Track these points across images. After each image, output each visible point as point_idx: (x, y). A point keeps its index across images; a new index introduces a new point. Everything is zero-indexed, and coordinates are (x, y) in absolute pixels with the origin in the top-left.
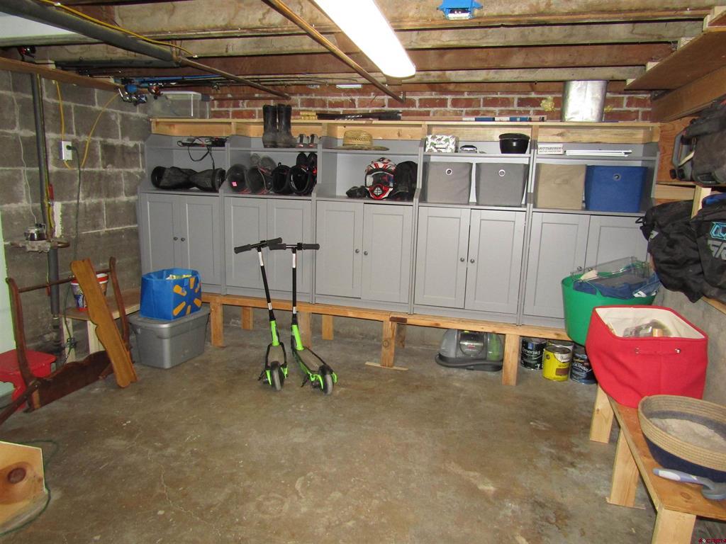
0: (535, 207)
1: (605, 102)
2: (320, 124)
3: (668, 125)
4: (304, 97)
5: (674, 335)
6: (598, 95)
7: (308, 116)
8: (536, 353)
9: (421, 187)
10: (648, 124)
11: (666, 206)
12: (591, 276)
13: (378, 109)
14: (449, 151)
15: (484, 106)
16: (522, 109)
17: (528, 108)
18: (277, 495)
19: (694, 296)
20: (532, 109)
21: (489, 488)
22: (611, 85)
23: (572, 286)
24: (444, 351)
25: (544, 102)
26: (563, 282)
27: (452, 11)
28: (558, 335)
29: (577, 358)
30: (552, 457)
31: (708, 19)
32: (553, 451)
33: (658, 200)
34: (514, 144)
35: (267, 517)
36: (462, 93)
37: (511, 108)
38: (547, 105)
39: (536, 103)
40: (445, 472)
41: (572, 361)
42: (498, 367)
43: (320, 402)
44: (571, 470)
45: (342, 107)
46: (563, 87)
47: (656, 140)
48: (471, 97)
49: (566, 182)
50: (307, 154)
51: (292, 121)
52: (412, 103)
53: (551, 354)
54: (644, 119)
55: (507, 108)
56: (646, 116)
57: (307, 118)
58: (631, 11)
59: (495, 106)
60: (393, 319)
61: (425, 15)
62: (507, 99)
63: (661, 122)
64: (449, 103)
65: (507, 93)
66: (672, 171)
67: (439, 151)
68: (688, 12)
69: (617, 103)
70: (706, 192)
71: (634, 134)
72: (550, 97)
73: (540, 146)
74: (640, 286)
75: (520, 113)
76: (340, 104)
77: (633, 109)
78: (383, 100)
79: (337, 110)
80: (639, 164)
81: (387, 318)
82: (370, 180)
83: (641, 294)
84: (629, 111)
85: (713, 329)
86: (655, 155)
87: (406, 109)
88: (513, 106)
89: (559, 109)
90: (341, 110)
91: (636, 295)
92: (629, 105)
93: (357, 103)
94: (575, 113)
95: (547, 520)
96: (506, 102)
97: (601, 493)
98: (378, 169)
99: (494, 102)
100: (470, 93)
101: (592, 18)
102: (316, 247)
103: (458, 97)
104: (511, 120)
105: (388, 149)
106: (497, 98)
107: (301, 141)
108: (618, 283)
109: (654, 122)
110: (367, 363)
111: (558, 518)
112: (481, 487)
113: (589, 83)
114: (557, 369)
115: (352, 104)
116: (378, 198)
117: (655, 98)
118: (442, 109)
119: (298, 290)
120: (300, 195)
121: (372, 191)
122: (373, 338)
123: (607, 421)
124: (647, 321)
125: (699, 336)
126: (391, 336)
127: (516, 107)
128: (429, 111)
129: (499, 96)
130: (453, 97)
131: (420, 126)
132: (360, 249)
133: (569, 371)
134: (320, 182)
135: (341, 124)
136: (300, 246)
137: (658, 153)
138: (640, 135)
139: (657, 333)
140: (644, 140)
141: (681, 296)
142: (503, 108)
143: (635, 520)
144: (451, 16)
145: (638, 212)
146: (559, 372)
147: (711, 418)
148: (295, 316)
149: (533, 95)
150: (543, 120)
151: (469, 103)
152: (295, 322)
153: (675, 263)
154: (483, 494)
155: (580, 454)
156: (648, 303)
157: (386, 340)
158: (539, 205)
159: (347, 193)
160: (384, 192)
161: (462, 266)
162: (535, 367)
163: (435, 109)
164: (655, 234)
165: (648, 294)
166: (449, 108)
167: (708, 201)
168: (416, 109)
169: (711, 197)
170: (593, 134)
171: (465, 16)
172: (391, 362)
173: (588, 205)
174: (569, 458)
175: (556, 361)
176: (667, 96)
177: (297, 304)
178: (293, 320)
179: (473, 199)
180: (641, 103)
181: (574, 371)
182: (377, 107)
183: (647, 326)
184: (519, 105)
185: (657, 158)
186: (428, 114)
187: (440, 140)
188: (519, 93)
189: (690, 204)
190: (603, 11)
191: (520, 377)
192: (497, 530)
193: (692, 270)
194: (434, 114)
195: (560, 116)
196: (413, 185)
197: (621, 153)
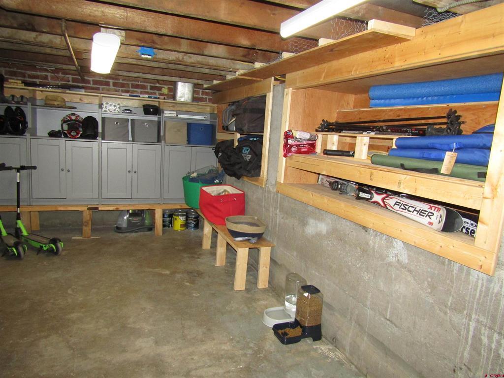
0: (165, 143)
1: (194, 92)
2: (27, 89)
3: (220, 106)
4: (7, 69)
5: (231, 193)
6: (191, 89)
7: (16, 83)
8: (169, 219)
9: (101, 131)
10: (210, 104)
11: (223, 142)
12: (195, 175)
13: (64, 82)
14: (116, 112)
15: (132, 88)
16: (152, 91)
17: (155, 91)
18: (60, 298)
19: (238, 177)
20: (157, 92)
21: (168, 272)
22: (196, 86)
23: (188, 180)
24: (120, 224)
25: (163, 89)
26: (183, 178)
27: (143, 54)
28: (181, 206)
29: (190, 218)
30: (189, 257)
31: (237, 73)
32: (189, 255)
33: (218, 140)
34: (152, 110)
35: (61, 306)
36: (119, 79)
37: (147, 91)
38: (165, 91)
39: (160, 89)
40: (144, 272)
41: (187, 220)
42: (151, 228)
43: (56, 259)
44: (199, 260)
45: (38, 79)
46: (175, 84)
47: (216, 112)
48: (124, 82)
49: (179, 131)
50: (14, 108)
51: (5, 85)
52: (88, 82)
53: (177, 217)
54: (209, 102)
55: (145, 90)
56: (210, 100)
57: (15, 84)
58: (213, 66)
59: (138, 89)
60: (89, 209)
61: (129, 53)
62: (144, 85)
63: (217, 104)
64: (111, 84)
65: (144, 82)
66: (223, 127)
67: (111, 112)
68: (231, 69)
69: (198, 93)
70: (238, 136)
71: (205, 109)
72: (166, 87)
73: (165, 112)
74: (216, 178)
75: (151, 94)
76: (37, 77)
77: (204, 96)
78: (68, 78)
79: (34, 80)
80: (208, 123)
81: (86, 208)
82: (66, 127)
83: (217, 181)
84: (203, 97)
85: (246, 190)
86: (216, 119)
87: (84, 85)
88: (147, 89)
89: (172, 94)
90: (38, 81)
91: (215, 182)
92: (202, 94)
93: (49, 78)
94: (181, 97)
95: (195, 276)
96: (144, 87)
97: (212, 264)
98: (72, 120)
99: (137, 86)
100: (123, 80)
101: (199, 66)
102: (35, 168)
103: (116, 81)
104: (149, 97)
105: (76, 108)
106: (138, 84)
107: (13, 99)
108: (208, 177)
109: (214, 104)
110: (73, 238)
111: (198, 275)
112: (163, 273)
113: (187, 84)
114: (181, 225)
115: (46, 78)
116: (74, 137)
117: (214, 93)
118: (108, 87)
119: (21, 197)
120: (17, 135)
121: (70, 134)
122: (70, 225)
123: (209, 239)
124: (222, 191)
125: (240, 192)
126: (88, 219)
127: (149, 90)
128: (99, 88)
129: (139, 83)
130: (114, 81)
131: (98, 96)
132: (64, 168)
133: (186, 225)
134: (31, 127)
135: (39, 90)
136: (23, 168)
137: (217, 119)
138: (208, 109)
139: (227, 193)
140: (210, 111)
141: (233, 178)
142: (141, 90)
143: (226, 269)
144: (143, 56)
145: (211, 145)
146: (182, 226)
147: (249, 221)
148: (18, 214)
149: (158, 85)
150: (164, 99)
151: (123, 85)
152: (18, 217)
153: (231, 165)
154: (165, 275)
155: (200, 254)
156: (220, 184)
157: (85, 222)
158: (167, 142)
159: (48, 134)
160: (78, 134)
161: (129, 175)
162: (169, 227)
163: (103, 87)
164: (220, 154)
165: (220, 181)
166: (111, 87)
167: (240, 139)
168: (91, 85)
169: (241, 138)
170: (188, 108)
171: (150, 57)
172: (89, 235)
173: (189, 142)
174: (196, 256)
175: (179, 221)
176: (219, 93)
177: (20, 206)
178: (17, 217)
179: (130, 139)
180: (207, 94)
181: (188, 225)
182: (65, 81)
183: (223, 192)
184: (151, 89)
185: (217, 121)
186: (98, 89)
187: (111, 105)
188: (150, 83)
189: (232, 141)
190: (203, 64)
191: (164, 232)
192: (176, 284)
193: (237, 167)
194: (103, 89)
195: (174, 97)
196: (96, 130)
197: (202, 118)
